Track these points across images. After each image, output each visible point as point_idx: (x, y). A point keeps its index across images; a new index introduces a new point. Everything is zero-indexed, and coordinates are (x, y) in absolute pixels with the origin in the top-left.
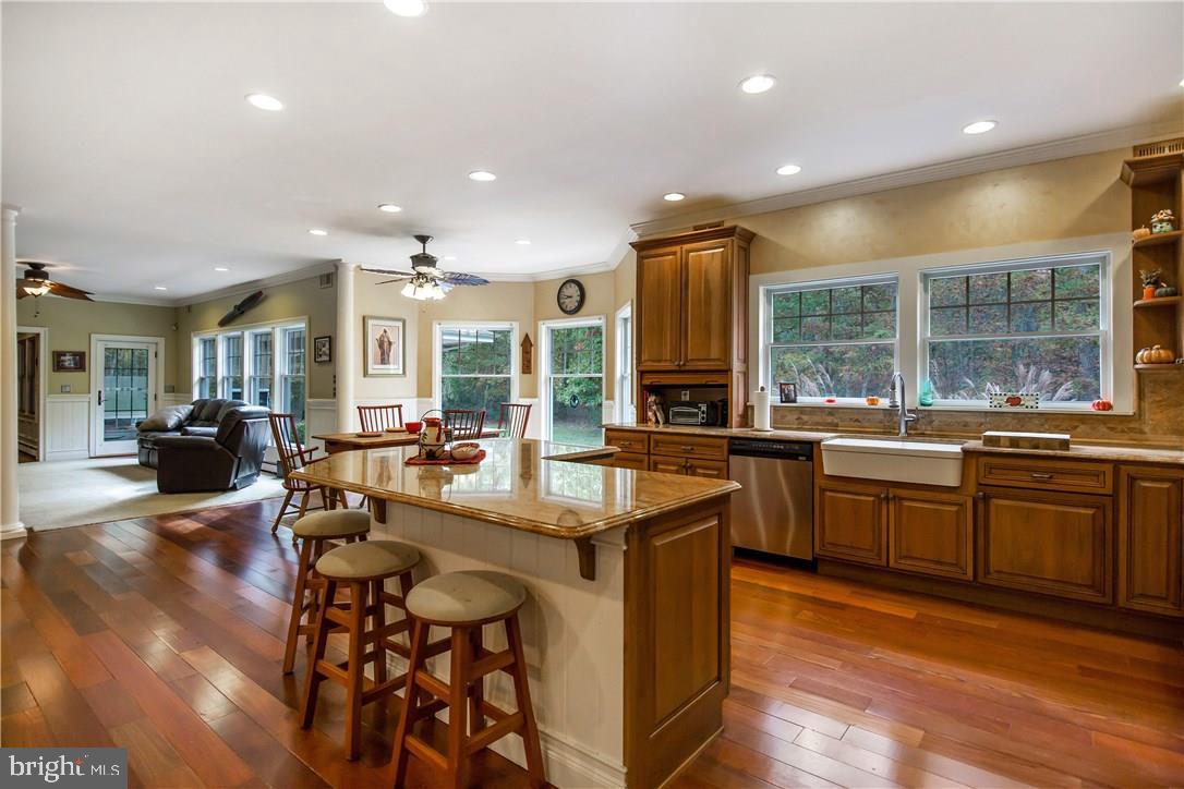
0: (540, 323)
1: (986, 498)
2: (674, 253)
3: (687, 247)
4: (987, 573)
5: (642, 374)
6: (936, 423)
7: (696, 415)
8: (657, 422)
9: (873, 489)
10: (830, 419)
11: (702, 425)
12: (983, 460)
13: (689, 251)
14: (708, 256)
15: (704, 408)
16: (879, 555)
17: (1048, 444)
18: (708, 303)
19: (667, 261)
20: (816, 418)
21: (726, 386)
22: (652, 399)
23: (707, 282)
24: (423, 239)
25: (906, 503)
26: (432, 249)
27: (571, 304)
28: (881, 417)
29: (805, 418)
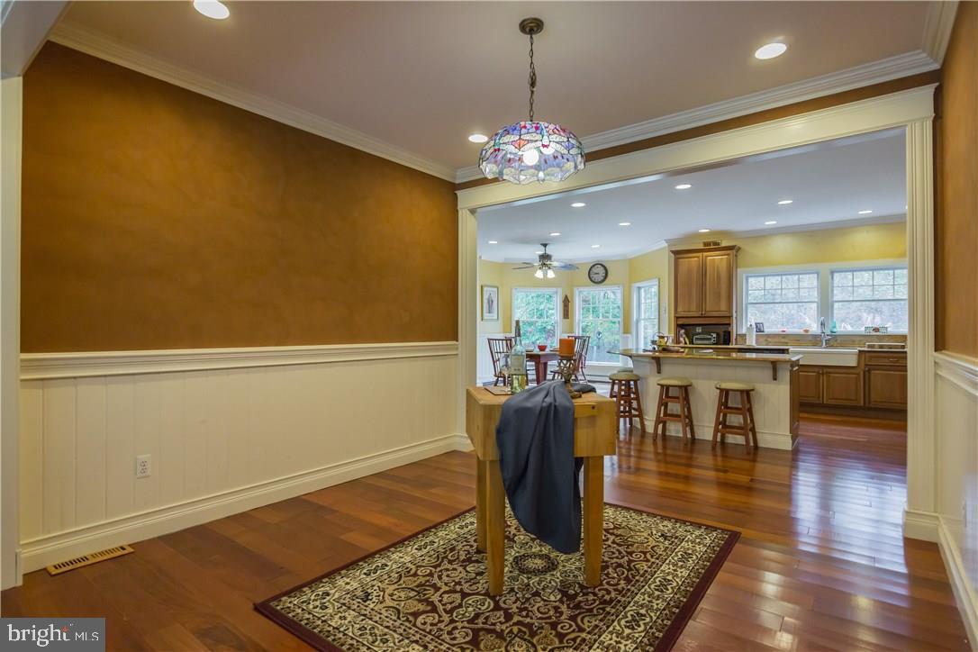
0: (575, 289)
1: (869, 371)
2: (698, 257)
3: (705, 254)
4: (869, 403)
5: (677, 318)
6: (839, 341)
7: (710, 339)
8: (686, 343)
9: (816, 370)
10: (783, 340)
11: (714, 344)
12: (867, 354)
13: (707, 256)
14: (717, 260)
15: (714, 335)
16: (819, 398)
17: (896, 347)
18: (719, 283)
19: (693, 261)
20: (776, 340)
21: (729, 324)
22: (683, 331)
23: (718, 273)
24: (545, 245)
25: (832, 375)
26: (549, 251)
27: (600, 278)
28: (810, 338)
29: (769, 340)
